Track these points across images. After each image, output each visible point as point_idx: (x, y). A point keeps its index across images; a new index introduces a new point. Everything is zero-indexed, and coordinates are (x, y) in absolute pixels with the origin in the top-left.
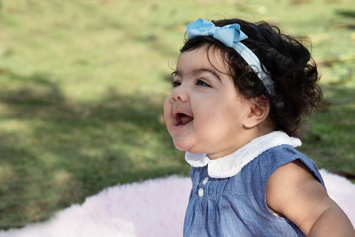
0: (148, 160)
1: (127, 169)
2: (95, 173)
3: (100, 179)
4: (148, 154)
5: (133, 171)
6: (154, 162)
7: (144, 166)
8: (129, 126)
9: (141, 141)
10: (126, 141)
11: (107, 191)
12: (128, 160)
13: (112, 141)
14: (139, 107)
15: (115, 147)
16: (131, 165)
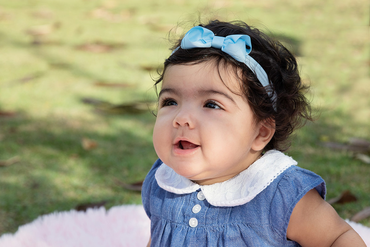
0: (76, 188)
1: (53, 197)
2: (18, 201)
3: (25, 208)
4: (76, 181)
5: (61, 199)
6: (84, 189)
7: (72, 195)
8: (50, 151)
9: (65, 167)
10: (49, 167)
11: (42, 219)
12: (54, 187)
13: (32, 166)
14: (57, 131)
15: (37, 173)
16: (58, 193)
